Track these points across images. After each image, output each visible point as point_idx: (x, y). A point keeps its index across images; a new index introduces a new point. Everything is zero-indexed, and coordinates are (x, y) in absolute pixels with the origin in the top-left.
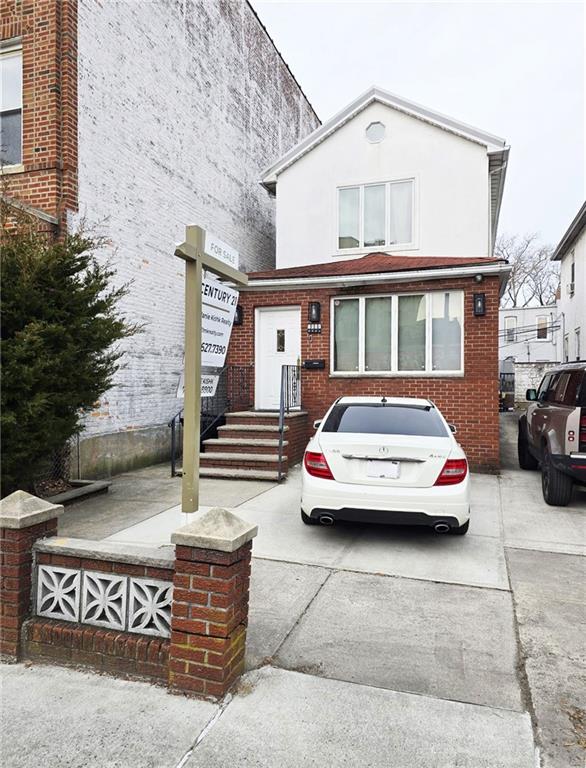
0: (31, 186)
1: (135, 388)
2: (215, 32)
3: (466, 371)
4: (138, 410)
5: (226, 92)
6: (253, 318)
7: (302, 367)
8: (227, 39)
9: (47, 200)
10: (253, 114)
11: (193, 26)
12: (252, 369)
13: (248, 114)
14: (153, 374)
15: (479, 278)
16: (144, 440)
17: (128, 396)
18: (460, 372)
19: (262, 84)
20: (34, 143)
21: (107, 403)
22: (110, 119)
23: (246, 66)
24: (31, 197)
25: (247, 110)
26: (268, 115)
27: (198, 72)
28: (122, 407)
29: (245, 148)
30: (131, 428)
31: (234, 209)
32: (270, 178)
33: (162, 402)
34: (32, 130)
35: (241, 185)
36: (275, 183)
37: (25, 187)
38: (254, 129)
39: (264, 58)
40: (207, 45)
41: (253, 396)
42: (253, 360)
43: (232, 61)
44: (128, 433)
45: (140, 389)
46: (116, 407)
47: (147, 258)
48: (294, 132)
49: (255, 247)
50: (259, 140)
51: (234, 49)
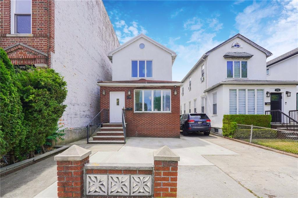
0: (36, 42)
1: (72, 116)
2: (95, 9)
3: (172, 111)
4: (73, 123)
5: (97, 27)
6: (109, 95)
7: (125, 110)
8: (98, 13)
9: (43, 47)
10: (104, 36)
11: (89, 4)
12: (109, 110)
13: (103, 36)
14: (77, 111)
15: (175, 86)
16: (75, 133)
17: (70, 118)
18: (170, 112)
19: (106, 28)
20: (37, 27)
21: (64, 120)
22: (65, 25)
23: (102, 22)
24: (36, 46)
25: (103, 35)
26: (108, 37)
27: (90, 19)
28: (68, 122)
29: (102, 46)
30: (71, 128)
31: (99, 63)
32: (111, 55)
33: (80, 120)
34: (36, 22)
35: (101, 56)
36: (112, 57)
37: (33, 42)
38: (104, 41)
39: (107, 21)
40: (93, 12)
41: (109, 118)
42: (109, 108)
43: (99, 19)
44: (70, 130)
45: (74, 116)
46: (66, 122)
47: (76, 73)
48: (114, 44)
49: (104, 75)
50: (105, 44)
51: (99, 15)
